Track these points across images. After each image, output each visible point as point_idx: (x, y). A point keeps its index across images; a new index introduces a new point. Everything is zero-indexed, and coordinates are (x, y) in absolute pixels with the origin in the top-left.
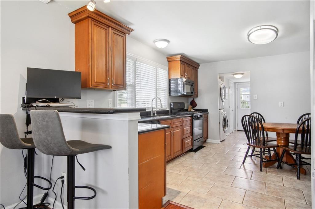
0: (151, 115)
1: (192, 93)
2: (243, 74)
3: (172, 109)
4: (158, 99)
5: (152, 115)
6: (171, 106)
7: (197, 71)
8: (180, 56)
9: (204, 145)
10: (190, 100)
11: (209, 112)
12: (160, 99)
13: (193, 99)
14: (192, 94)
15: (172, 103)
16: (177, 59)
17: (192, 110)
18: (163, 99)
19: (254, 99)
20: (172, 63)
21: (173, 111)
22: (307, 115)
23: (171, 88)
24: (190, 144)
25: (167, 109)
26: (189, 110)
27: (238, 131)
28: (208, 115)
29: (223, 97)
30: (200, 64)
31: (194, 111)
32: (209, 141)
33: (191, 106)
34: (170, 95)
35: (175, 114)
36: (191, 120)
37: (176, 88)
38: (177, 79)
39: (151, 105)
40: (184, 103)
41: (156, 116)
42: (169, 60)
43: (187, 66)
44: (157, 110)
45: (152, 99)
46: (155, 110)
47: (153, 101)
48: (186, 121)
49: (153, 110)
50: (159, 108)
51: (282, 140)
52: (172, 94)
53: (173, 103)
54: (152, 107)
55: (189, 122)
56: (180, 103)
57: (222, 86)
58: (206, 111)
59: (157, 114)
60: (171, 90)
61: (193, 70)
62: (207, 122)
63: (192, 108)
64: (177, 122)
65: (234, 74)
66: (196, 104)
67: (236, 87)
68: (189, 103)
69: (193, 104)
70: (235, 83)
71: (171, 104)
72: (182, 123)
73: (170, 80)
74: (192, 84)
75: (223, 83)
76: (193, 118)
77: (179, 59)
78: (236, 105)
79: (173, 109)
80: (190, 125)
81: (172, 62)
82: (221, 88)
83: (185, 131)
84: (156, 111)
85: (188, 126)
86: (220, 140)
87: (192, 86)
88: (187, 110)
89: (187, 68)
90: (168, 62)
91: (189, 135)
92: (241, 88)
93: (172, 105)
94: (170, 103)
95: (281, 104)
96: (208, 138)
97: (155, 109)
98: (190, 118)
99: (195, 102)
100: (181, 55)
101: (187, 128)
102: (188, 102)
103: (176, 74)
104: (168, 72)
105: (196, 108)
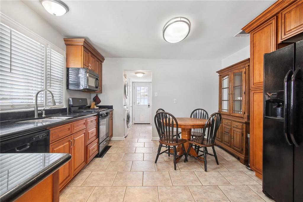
0: (34, 117)
1: (97, 87)
2: (143, 73)
3: (70, 107)
4: (48, 92)
5: (36, 117)
6: (69, 102)
7: (101, 64)
8: (83, 40)
9: (109, 145)
10: (93, 96)
11: (113, 108)
12: (53, 93)
13: (97, 95)
14: (96, 89)
15: (71, 99)
16: (78, 43)
17: (96, 107)
18: (56, 93)
19: (155, 96)
20: (72, 48)
21: (73, 109)
22: (198, 110)
23: (70, 80)
24: (96, 149)
25: (63, 106)
26: (91, 107)
27: (135, 124)
28: (112, 112)
29: (126, 94)
30: (105, 58)
31: (98, 108)
32: (113, 138)
33: (94, 103)
34: (68, 88)
35: (75, 112)
36: (97, 120)
37: (76, 81)
38: (79, 69)
39: (34, 101)
40: (86, 99)
41: (44, 118)
42: (67, 42)
43: (91, 56)
44: (47, 108)
45: (37, 92)
46: (43, 108)
47: (39, 95)
48: (92, 121)
49: (39, 109)
50: (50, 106)
51: (186, 134)
52: (71, 87)
53: (73, 99)
54: (37, 105)
55: (95, 123)
56: (82, 99)
57: (126, 83)
58: (111, 107)
59: (45, 114)
60: (70, 82)
61: (98, 63)
62: (112, 119)
63: (95, 104)
64: (80, 125)
65: (136, 73)
66: (100, 100)
67: (134, 86)
68: (92, 100)
69: (97, 100)
70: (133, 82)
71: (69, 100)
72: (86, 126)
73: (68, 69)
74: (97, 78)
75: (127, 80)
76: (99, 117)
77: (82, 44)
78: (134, 102)
79: (73, 106)
80: (95, 126)
81: (72, 46)
82: (125, 85)
83: (90, 134)
84: (44, 110)
85: (93, 127)
86: (124, 137)
87: (97, 79)
88: (89, 107)
89: (91, 59)
90: (66, 46)
91: (95, 138)
92: (138, 87)
93: (71, 101)
94: (67, 99)
95: (175, 100)
96: (112, 136)
97: (43, 106)
98: (95, 118)
99: (99, 98)
100: (85, 39)
101: (92, 130)
102: (90, 99)
103: (77, 63)
104: (65, 59)
105: (100, 104)
